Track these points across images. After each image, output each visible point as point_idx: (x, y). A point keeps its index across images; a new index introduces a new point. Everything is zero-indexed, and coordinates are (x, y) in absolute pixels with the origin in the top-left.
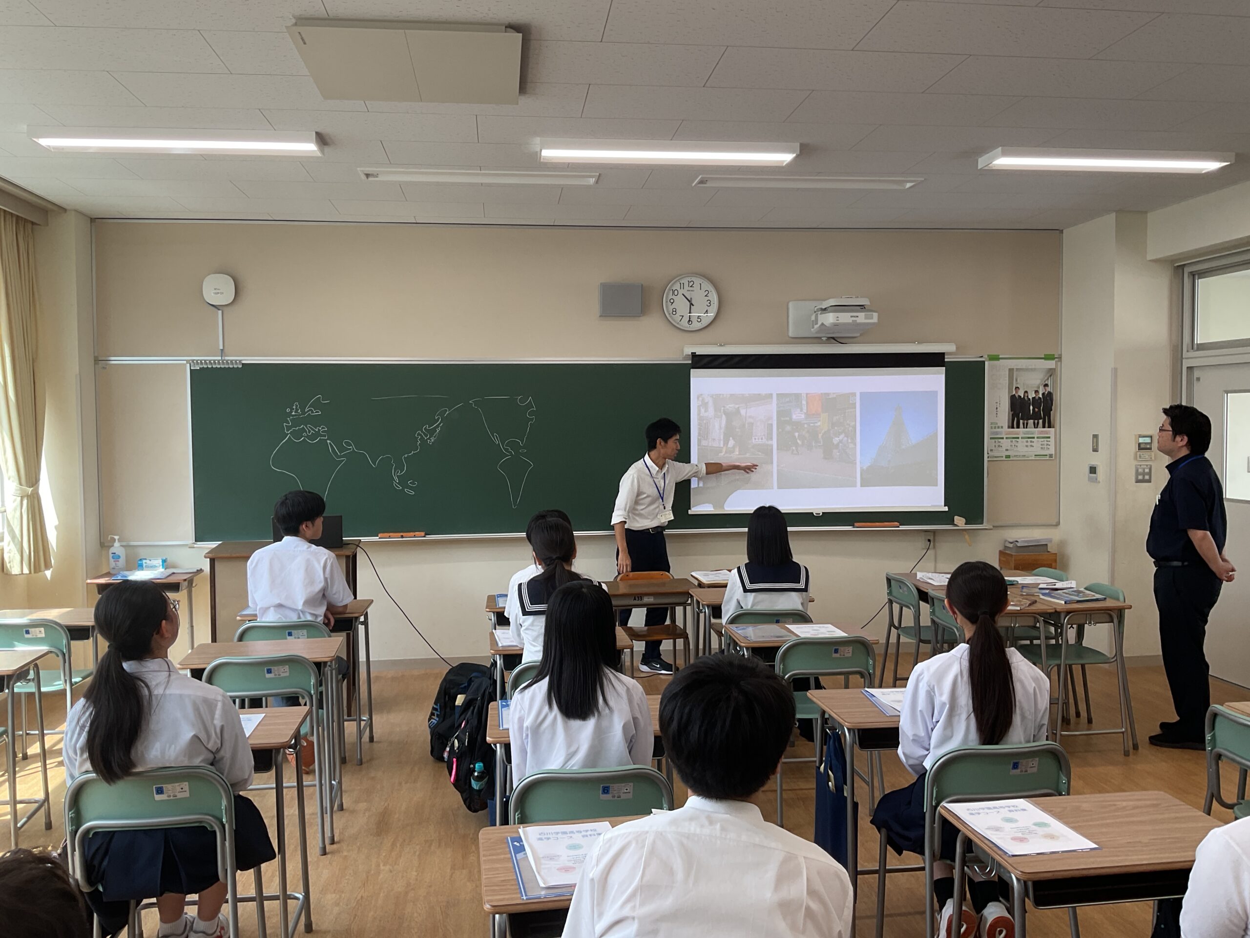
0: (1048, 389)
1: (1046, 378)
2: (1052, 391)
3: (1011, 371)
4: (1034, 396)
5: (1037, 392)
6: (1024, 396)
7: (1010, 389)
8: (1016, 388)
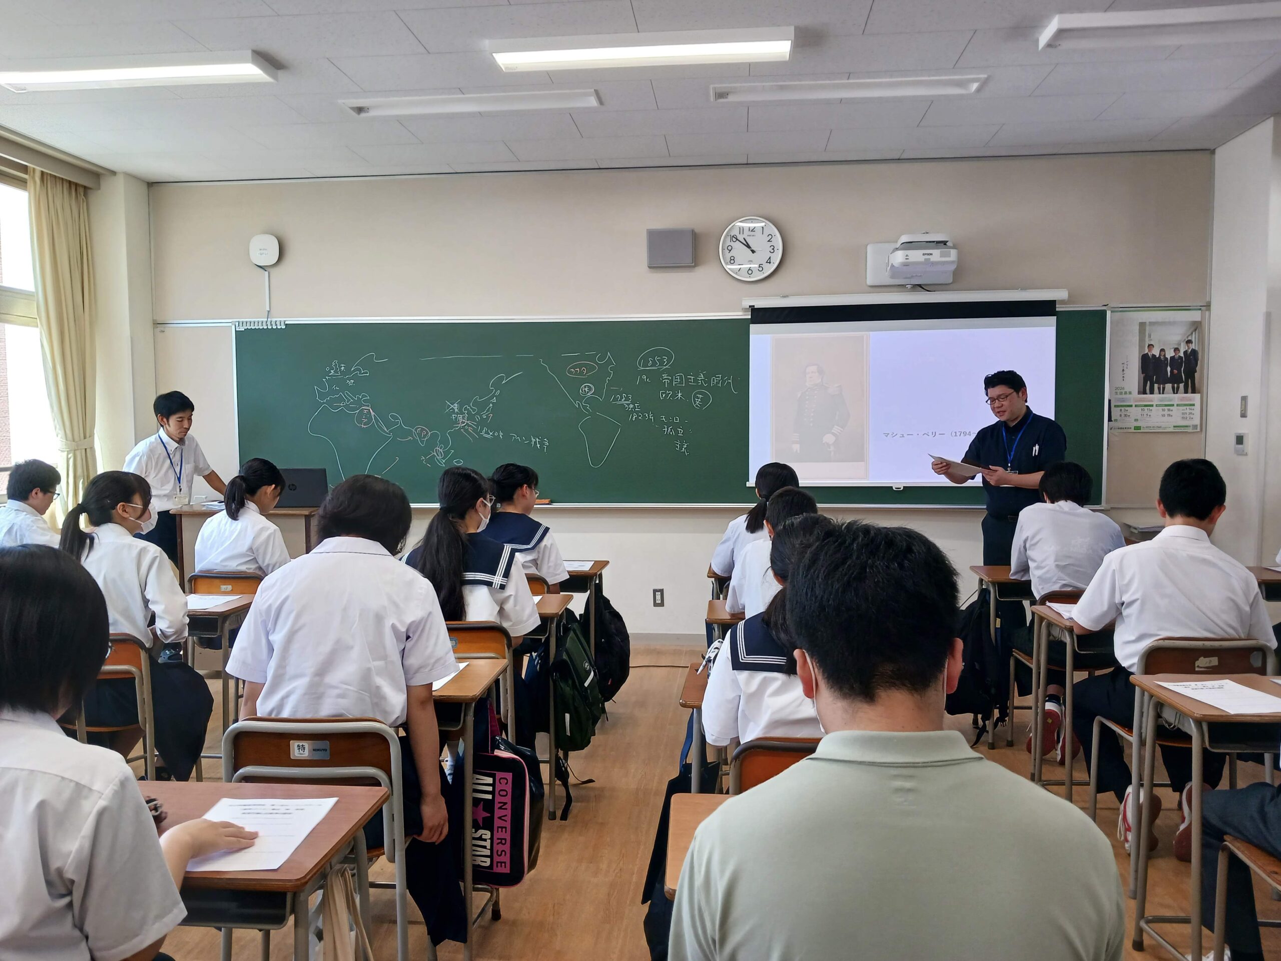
0: (1192, 346)
1: (1190, 333)
2: (1197, 349)
3: (1142, 325)
4: (1173, 354)
5: (1176, 350)
6: (1160, 355)
7: (1141, 347)
8: (1149, 345)
